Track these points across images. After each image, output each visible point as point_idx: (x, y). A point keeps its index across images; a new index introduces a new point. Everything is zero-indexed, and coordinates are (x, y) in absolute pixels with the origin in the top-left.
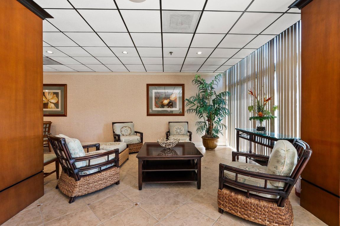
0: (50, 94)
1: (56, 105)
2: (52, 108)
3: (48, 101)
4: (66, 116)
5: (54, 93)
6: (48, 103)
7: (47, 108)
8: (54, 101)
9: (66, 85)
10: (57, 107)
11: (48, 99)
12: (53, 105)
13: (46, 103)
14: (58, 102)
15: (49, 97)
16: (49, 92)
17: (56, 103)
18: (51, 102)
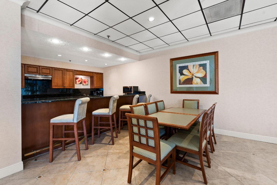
0: (194, 67)
1: (204, 80)
2: (197, 83)
3: (193, 75)
4: (217, 94)
5: (200, 65)
6: (193, 78)
7: (192, 84)
8: (201, 75)
9: (217, 52)
10: (205, 82)
11: (192, 73)
12: (199, 80)
13: (190, 77)
14: (205, 76)
15: (194, 70)
16: (194, 65)
17: (203, 77)
18: (196, 77)
